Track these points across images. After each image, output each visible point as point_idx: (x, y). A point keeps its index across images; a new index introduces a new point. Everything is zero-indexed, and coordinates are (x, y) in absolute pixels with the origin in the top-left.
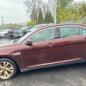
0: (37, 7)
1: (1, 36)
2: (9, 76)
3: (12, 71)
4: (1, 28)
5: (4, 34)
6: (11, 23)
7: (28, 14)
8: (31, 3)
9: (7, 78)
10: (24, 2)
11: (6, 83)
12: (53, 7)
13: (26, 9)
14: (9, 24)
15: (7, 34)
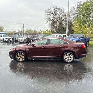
0: (58, 15)
1: (21, 41)
2: (22, 60)
3: (24, 58)
4: (22, 34)
5: (23, 40)
6: (31, 30)
7: (49, 22)
8: (52, 12)
9: (21, 61)
10: (45, 11)
11: (21, 63)
12: (74, 16)
13: (46, 18)
14: (30, 30)
15: (25, 40)
